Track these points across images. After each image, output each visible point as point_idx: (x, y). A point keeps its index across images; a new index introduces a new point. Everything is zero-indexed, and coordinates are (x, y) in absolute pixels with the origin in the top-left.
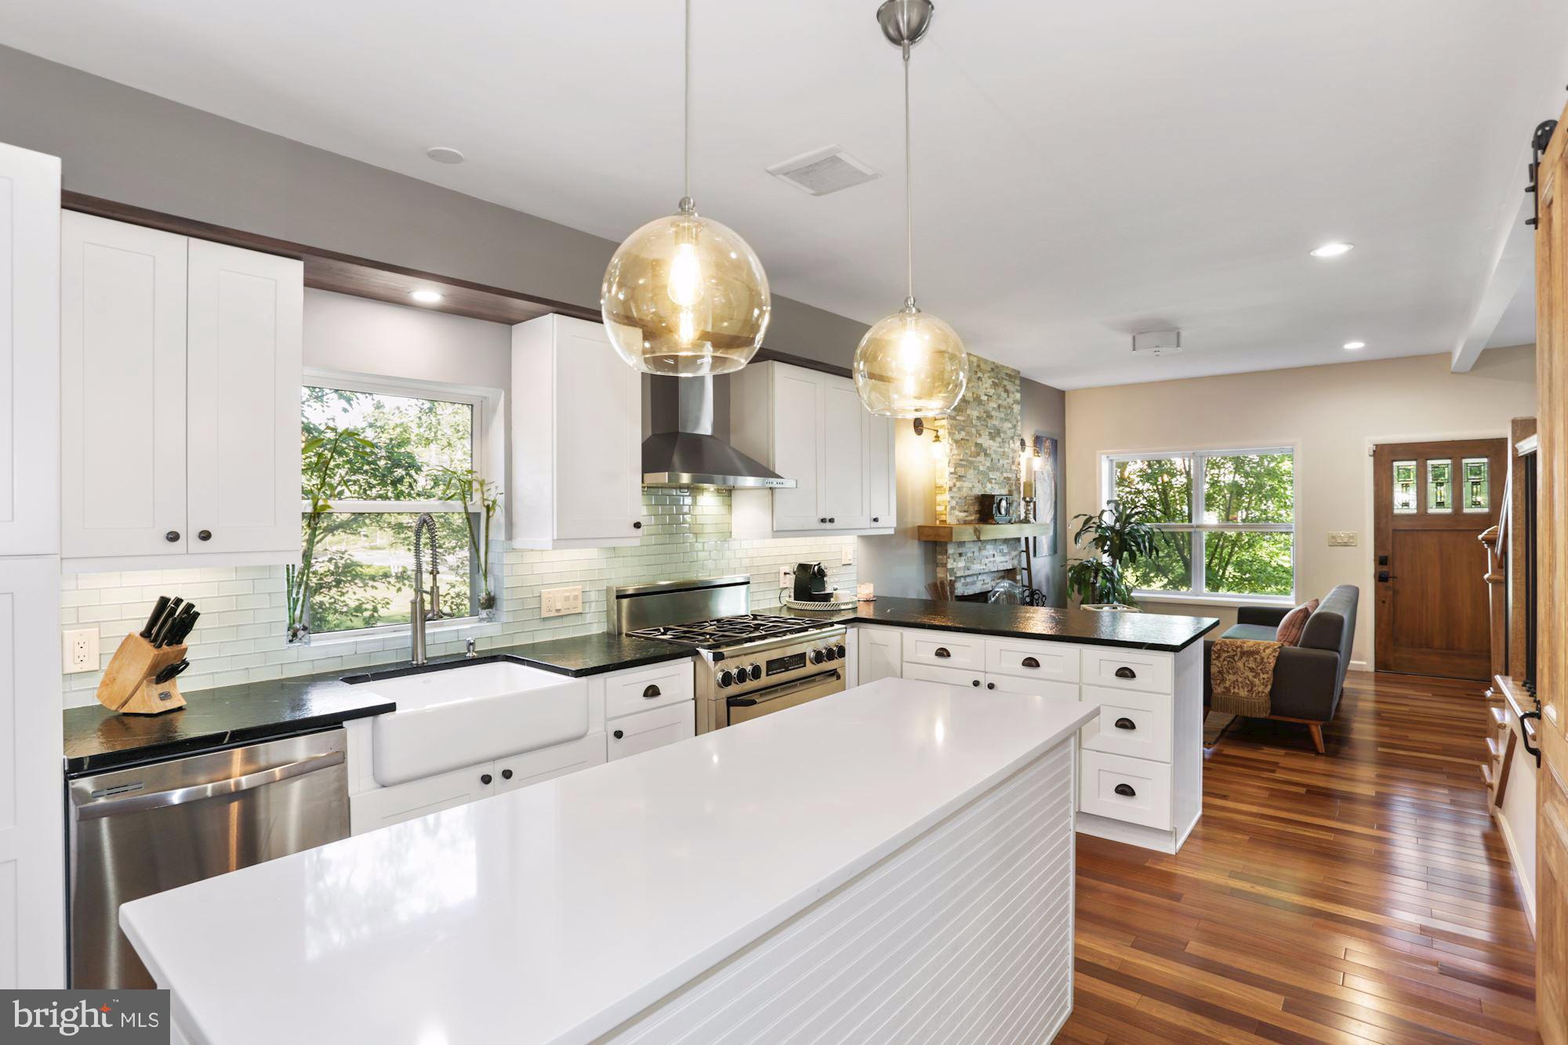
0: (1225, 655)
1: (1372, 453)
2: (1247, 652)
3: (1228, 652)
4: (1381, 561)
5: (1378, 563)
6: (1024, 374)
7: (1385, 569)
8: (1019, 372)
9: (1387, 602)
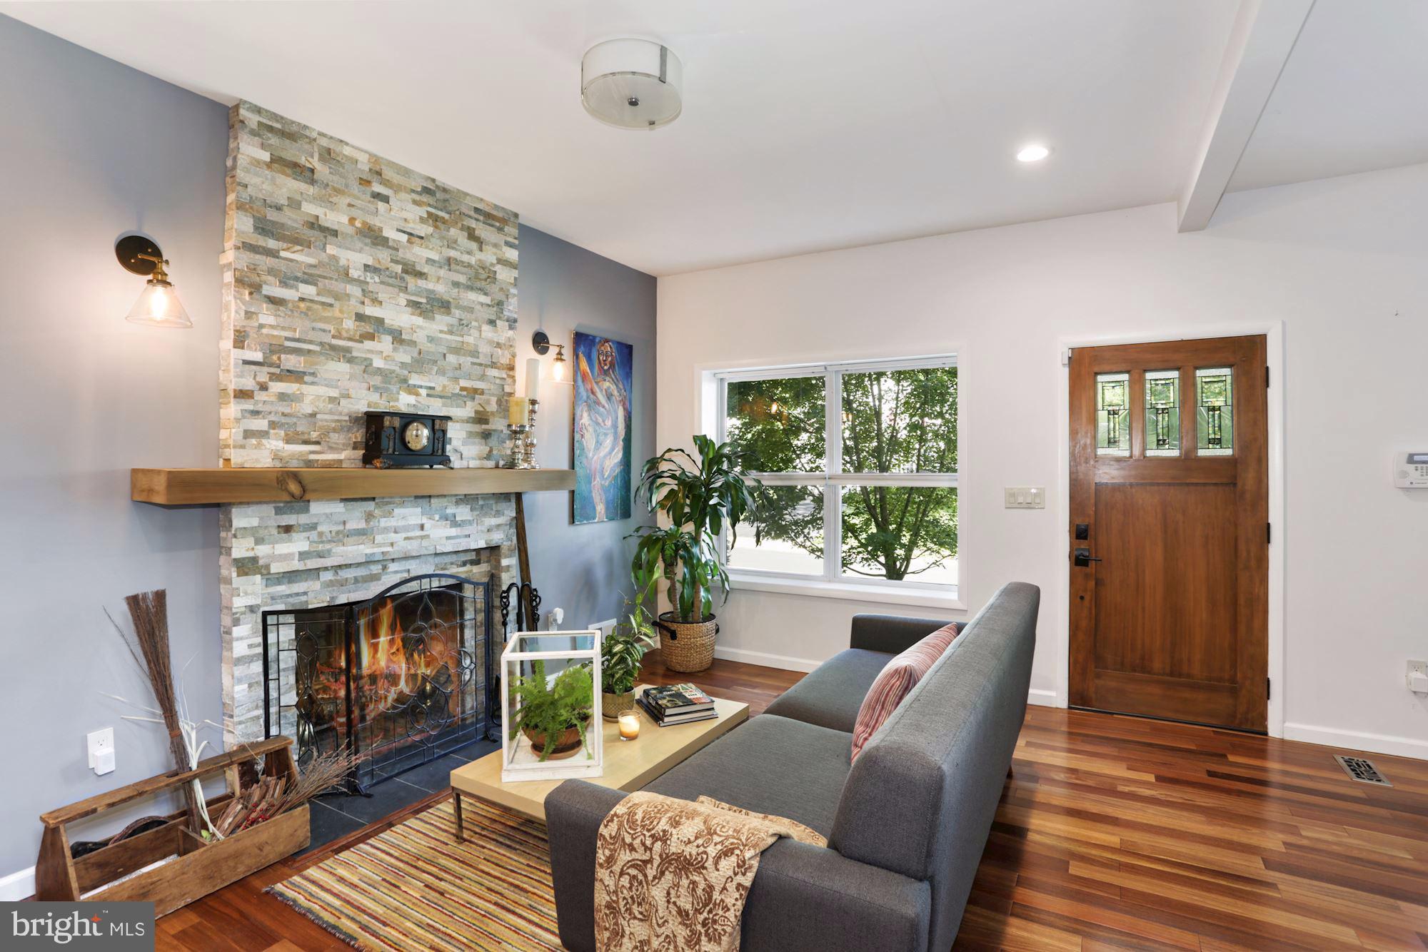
0: (624, 857)
1: (1067, 362)
2: (679, 856)
3: (632, 848)
4: (1079, 533)
5: (1075, 536)
6: (528, 218)
7: (1084, 545)
8: (516, 215)
9: (1087, 598)
